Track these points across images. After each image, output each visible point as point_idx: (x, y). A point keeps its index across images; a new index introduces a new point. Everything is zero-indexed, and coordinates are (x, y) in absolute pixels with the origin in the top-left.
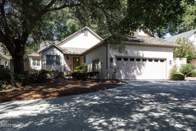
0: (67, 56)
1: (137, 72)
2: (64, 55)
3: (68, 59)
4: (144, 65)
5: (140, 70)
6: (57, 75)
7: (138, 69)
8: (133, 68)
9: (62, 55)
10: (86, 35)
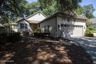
0: (31, 24)
1: (71, 33)
2: (29, 24)
3: (31, 26)
4: (74, 29)
5: (72, 31)
6: (26, 34)
7: (71, 31)
8: (69, 31)
9: (28, 24)
10: (39, 15)
